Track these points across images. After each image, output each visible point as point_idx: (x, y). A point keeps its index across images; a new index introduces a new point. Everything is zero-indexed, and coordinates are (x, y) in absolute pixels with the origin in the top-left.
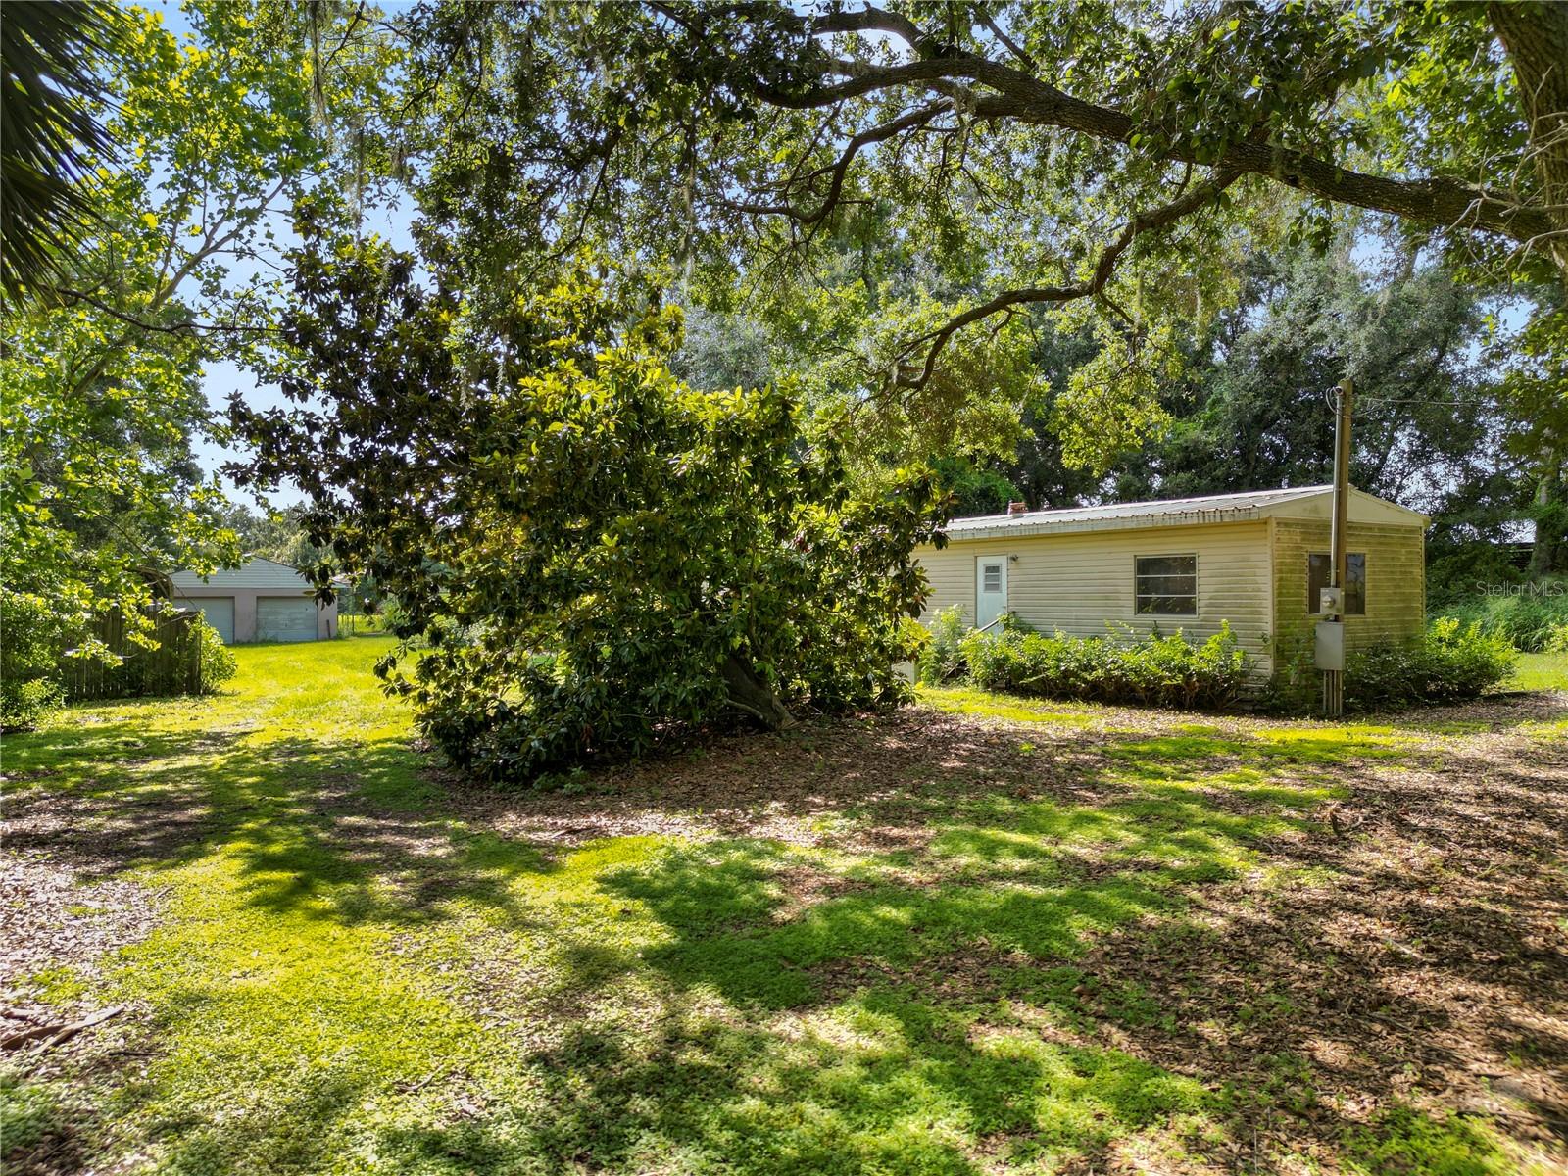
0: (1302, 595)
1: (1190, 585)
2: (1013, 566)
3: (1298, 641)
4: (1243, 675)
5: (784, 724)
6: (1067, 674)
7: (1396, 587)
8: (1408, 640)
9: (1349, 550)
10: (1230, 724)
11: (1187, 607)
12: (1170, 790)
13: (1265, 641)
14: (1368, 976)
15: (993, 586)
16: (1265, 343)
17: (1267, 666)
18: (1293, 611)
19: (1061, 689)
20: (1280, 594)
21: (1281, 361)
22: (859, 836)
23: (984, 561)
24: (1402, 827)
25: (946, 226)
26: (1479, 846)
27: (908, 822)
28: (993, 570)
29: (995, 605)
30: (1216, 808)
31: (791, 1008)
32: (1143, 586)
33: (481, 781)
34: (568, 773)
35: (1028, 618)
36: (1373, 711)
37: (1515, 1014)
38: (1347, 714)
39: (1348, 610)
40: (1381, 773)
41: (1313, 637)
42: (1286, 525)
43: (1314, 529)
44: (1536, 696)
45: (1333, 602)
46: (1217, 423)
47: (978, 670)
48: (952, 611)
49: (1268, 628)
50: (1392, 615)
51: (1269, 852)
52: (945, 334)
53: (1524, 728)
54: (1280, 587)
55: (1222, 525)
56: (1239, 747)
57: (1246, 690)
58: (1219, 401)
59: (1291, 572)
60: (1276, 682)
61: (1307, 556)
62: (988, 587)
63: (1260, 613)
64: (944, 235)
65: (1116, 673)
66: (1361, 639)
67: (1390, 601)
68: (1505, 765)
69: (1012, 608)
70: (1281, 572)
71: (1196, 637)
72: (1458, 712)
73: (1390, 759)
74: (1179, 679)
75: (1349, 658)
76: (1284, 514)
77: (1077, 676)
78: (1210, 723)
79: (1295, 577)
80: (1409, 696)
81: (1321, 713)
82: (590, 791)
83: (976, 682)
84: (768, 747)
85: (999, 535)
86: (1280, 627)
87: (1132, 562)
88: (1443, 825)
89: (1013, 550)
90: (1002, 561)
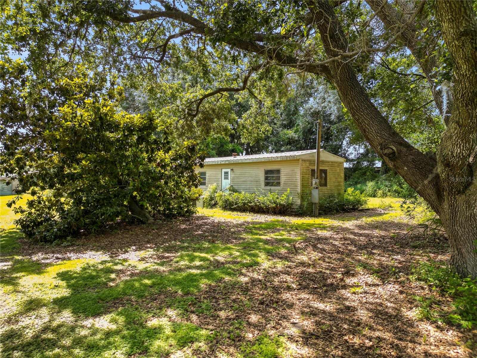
0: (309, 181)
1: (279, 178)
2: (232, 172)
3: (307, 194)
4: (292, 204)
5: (149, 222)
6: (244, 204)
7: (336, 179)
8: (339, 194)
9: (321, 168)
10: (287, 219)
11: (278, 184)
12: (257, 239)
13: (298, 194)
14: (278, 293)
15: (226, 178)
16: (311, 109)
17: (299, 202)
18: (306, 186)
19: (243, 208)
20: (302, 181)
21: (315, 114)
22: (155, 256)
23: (224, 170)
24: (315, 247)
25: (203, 67)
26: (333, 253)
27: (174, 251)
28: (226, 173)
29: (226, 183)
30: (267, 244)
31: (93, 316)
32: (266, 178)
33: (36, 242)
34: (66, 239)
35: (236, 187)
36: (327, 214)
37: (312, 304)
38: (319, 215)
39: (321, 185)
40: (319, 232)
41: (311, 193)
42: (304, 161)
43: (311, 162)
44: (372, 209)
45: (316, 183)
46: (298, 131)
47: (220, 203)
48: (214, 185)
49: (299, 190)
50: (335, 187)
51: (273, 256)
52: (201, 100)
53: (364, 219)
54: (303, 179)
55: (287, 161)
56: (284, 225)
57: (293, 208)
58: (298, 125)
59: (306, 174)
60: (301, 206)
61: (310, 170)
62: (225, 178)
63: (297, 186)
64: (203, 69)
65: (258, 204)
66: (326, 194)
67: (334, 183)
68: (353, 229)
69: (232, 185)
70: (302, 174)
71: (280, 194)
72: (350, 214)
73: (324, 228)
74: (274, 205)
75: (320, 199)
76: (303, 158)
77: (247, 205)
78: (281, 218)
79: (307, 176)
80: (337, 210)
81: (312, 215)
82: (72, 245)
83: (220, 207)
84: (141, 229)
85: (228, 163)
86: (302, 190)
87: (263, 171)
88: (326, 247)
89: (232, 167)
90: (229, 170)
